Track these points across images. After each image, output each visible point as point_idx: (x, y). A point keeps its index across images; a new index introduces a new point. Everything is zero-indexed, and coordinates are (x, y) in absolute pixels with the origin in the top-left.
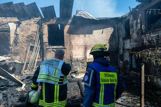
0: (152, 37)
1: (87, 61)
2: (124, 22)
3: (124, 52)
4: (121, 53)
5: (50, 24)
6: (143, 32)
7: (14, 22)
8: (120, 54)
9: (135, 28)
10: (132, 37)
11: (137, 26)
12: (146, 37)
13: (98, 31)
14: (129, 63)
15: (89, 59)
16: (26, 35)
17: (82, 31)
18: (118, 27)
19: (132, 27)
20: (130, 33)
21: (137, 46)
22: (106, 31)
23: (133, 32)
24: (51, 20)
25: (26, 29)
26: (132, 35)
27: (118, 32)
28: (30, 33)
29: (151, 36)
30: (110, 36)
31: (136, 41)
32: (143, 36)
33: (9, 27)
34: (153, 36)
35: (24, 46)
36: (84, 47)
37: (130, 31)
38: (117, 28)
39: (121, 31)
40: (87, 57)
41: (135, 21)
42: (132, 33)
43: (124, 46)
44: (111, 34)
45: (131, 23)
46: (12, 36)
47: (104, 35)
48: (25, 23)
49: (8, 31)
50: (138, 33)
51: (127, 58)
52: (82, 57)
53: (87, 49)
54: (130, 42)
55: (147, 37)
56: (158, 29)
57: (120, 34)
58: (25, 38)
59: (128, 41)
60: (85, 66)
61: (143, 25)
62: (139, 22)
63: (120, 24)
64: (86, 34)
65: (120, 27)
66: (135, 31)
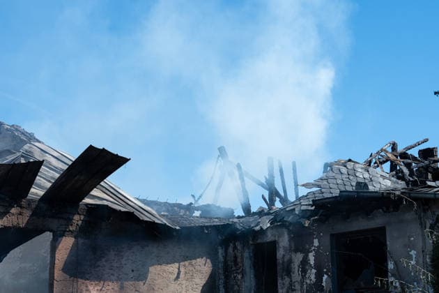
2: (251, 242)
5: (5, 224)
9: (296, 276)
11: (306, 273)
17: (115, 265)
19: (288, 272)
22: (190, 268)
23: (292, 289)
24: (13, 211)
27: (227, 278)
37: (280, 281)
38: (221, 259)
39: (240, 277)
41: (300, 256)
44: (203, 282)
45: (284, 255)
47: (184, 286)
57: (236, 287)
61: (325, 277)
62: (312, 262)
63: (235, 248)
64: (127, 280)
65: (239, 260)
66: (298, 287)
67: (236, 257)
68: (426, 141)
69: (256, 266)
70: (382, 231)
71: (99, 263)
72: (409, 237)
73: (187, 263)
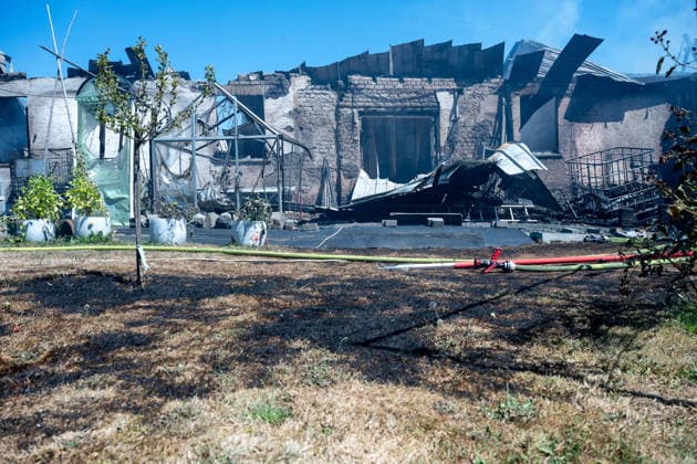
5: (524, 94)
7: (448, 90)
13: (635, 112)
16: (472, 123)
17: (599, 113)
24: (529, 85)
25: (470, 106)
28: (480, 118)
30: (663, 127)
33: (438, 103)
35: (466, 152)
44: (666, 120)
46: (445, 124)
47: (650, 124)
48: (469, 92)
49: (436, 112)
58: (469, 129)
64: (609, 121)
71: (588, 113)
73: (653, 108)
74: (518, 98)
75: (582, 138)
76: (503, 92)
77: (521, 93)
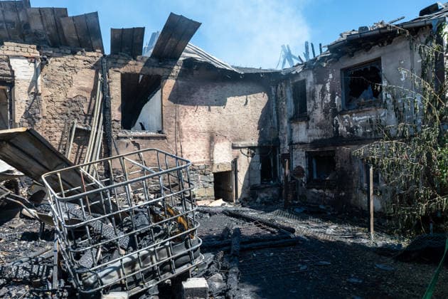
0: (356, 121)
1: (215, 170)
2: (291, 82)
3: (291, 149)
4: (286, 152)
5: (126, 71)
6: (336, 109)
7: (27, 58)
8: (282, 153)
9: (318, 99)
10: (312, 117)
11: (324, 96)
12: (344, 120)
13: (237, 98)
14: (303, 172)
15: (218, 166)
16: (62, 97)
17: (204, 97)
18: (276, 93)
19: (313, 97)
20: (308, 110)
21: (325, 137)
22: (254, 99)
23: (315, 107)
24: (131, 62)
25: (60, 80)
26: (311, 113)
27: (277, 104)
28: (72, 93)
29: (354, 119)
30: (260, 114)
31: (320, 126)
32: (336, 118)
33: (13, 72)
34: (357, 119)
35: (52, 129)
36: (207, 136)
37: (308, 104)
38: (273, 94)
39: (284, 103)
40: (215, 159)
41: (320, 86)
42: (313, 110)
43: (291, 136)
44: (263, 107)
45: (310, 88)
46: (21, 97)
47: (250, 110)
48: (59, 64)
49: (10, 82)
50: (325, 112)
51: (300, 160)
52: (202, 160)
53: (215, 140)
54: (308, 128)
55: (346, 120)
56: (367, 109)
57: (282, 110)
58: (58, 104)
59: (303, 125)
60: (210, 183)
61: (337, 97)
62: (328, 89)
63: (281, 86)
64: (213, 105)
65: (284, 93)
66: (319, 105)
67: (282, 92)
68: (403, 18)
69: (294, 96)
70: (378, 60)
71: (193, 96)
72: (400, 61)
73: (251, 96)
74: (118, 75)
75: (186, 119)
76: (100, 67)
77: (122, 70)
